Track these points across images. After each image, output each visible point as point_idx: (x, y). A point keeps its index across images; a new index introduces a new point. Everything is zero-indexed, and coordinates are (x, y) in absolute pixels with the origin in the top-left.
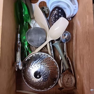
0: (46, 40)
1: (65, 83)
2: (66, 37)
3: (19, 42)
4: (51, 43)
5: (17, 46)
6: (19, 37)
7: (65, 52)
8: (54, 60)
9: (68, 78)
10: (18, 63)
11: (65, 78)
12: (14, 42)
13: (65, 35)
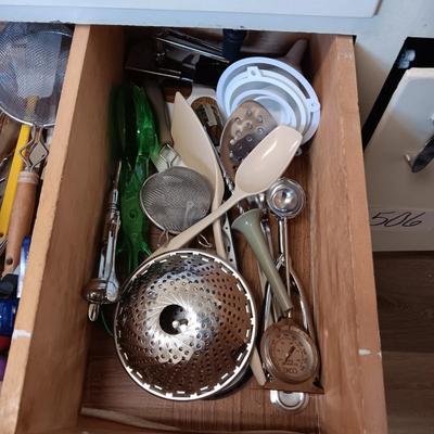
0: (209, 212)
1: (280, 363)
2: (288, 201)
3: (112, 216)
4: (227, 224)
5: (106, 228)
6: (115, 200)
7: (284, 256)
8: (236, 275)
9: (293, 349)
10: (104, 282)
11: (279, 346)
12: (97, 214)
13: (284, 195)
